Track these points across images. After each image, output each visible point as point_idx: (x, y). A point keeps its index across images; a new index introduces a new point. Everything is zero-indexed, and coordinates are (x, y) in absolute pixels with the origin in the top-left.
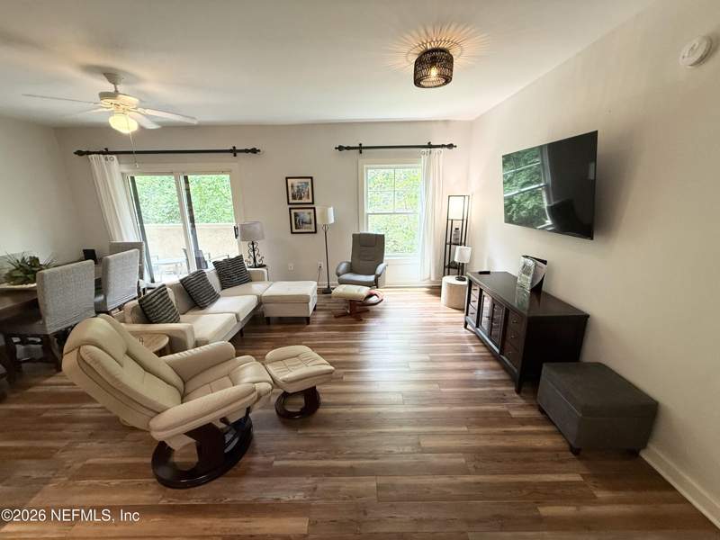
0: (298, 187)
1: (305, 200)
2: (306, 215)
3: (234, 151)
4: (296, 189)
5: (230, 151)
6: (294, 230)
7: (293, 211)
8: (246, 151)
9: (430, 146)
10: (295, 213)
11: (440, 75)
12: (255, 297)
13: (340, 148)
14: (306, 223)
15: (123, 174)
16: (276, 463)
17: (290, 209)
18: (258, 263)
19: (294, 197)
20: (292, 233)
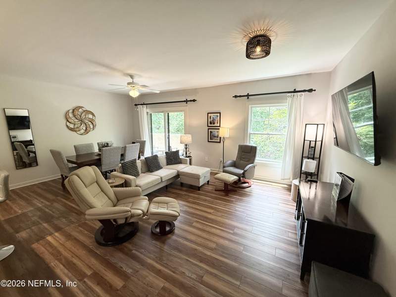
0: (213, 118)
1: (215, 125)
2: (215, 132)
3: (186, 101)
4: (212, 119)
5: (185, 101)
6: (209, 140)
7: (210, 130)
8: (191, 101)
9: (295, 91)
10: (211, 131)
11: (262, 51)
12: (176, 171)
13: (236, 97)
14: (216, 137)
15: (147, 112)
16: (134, 251)
17: (208, 129)
18: (188, 155)
19: (211, 123)
20: (208, 141)
